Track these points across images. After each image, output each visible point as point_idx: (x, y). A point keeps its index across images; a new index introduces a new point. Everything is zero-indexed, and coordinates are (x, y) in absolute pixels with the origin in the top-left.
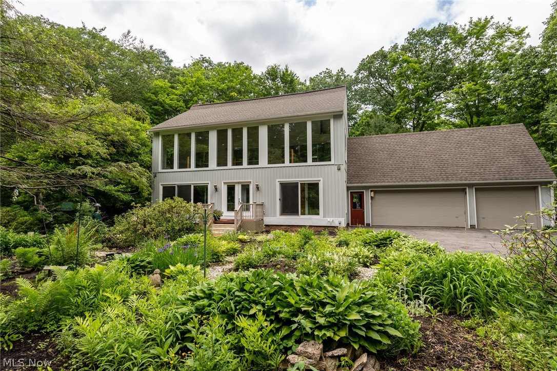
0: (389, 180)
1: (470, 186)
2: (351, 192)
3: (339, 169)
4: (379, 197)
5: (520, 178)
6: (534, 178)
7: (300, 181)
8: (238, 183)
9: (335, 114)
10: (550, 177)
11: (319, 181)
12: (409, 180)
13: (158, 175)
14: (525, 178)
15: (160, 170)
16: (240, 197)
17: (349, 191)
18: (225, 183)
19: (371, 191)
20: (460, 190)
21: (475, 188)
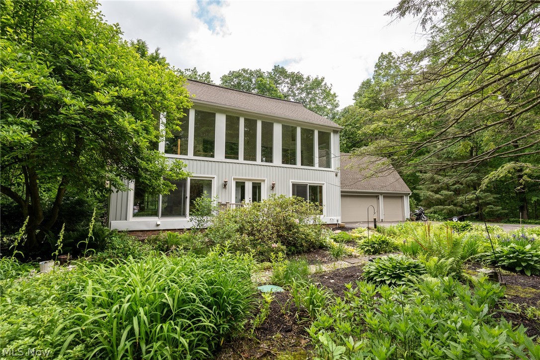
1: (381, 194)
3: (336, 175)
7: (309, 183)
8: (249, 180)
9: (335, 129)
11: (323, 184)
16: (251, 197)
18: (234, 179)
20: (375, 196)
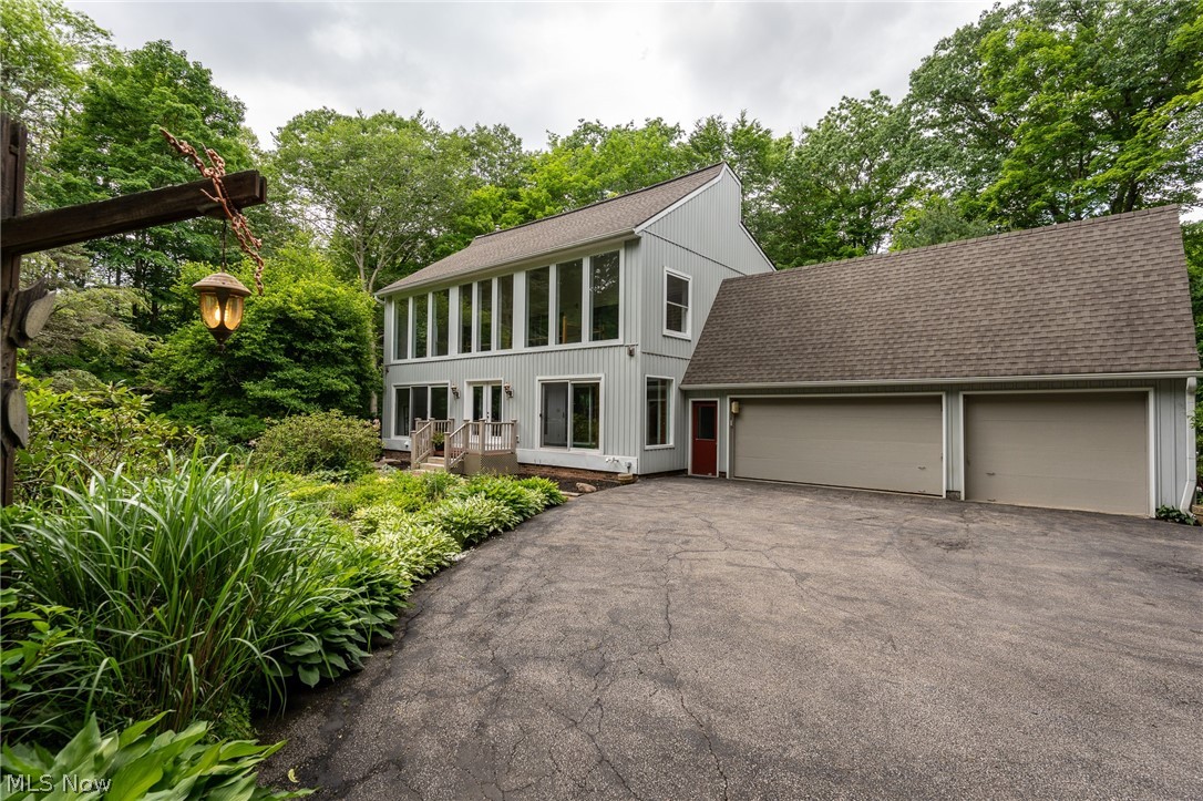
0: (765, 376)
1: (953, 389)
2: (694, 403)
3: (631, 354)
4: (750, 413)
5: (1083, 370)
6: (1128, 367)
7: (571, 380)
8: (487, 383)
10: (1181, 366)
11: (600, 379)
12: (805, 375)
13: (390, 368)
14: (1101, 369)
15: (393, 361)
16: (490, 411)
17: (690, 400)
18: (469, 383)
19: (732, 400)
21: (964, 396)
